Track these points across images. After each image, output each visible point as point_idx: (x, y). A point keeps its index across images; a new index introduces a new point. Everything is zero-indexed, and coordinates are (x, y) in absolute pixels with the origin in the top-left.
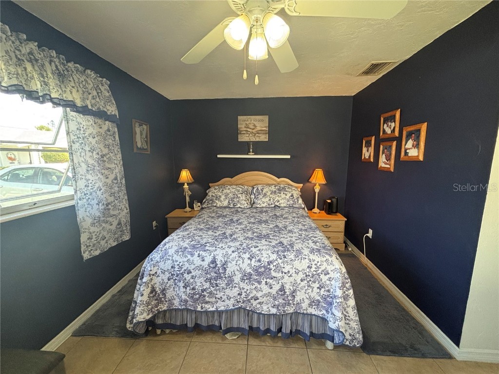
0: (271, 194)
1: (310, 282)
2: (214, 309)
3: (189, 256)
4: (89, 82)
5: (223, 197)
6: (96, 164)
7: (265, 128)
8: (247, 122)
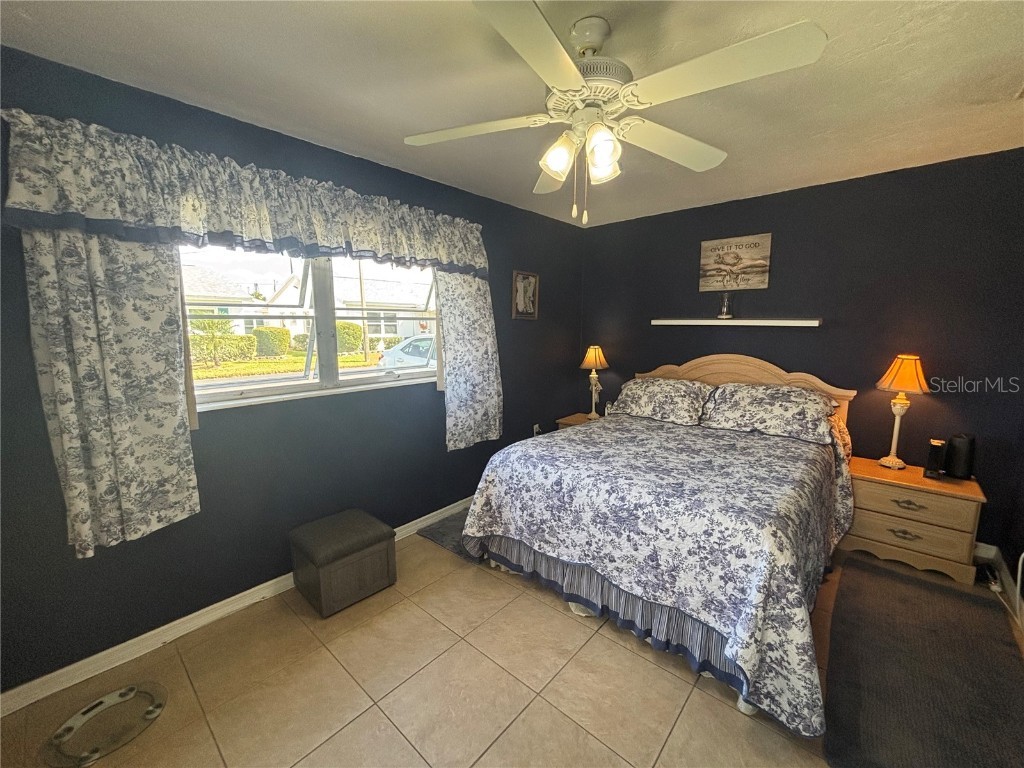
0: (751, 403)
1: (707, 562)
2: (554, 555)
3: (531, 468)
4: (457, 233)
5: (645, 399)
6: (466, 332)
7: (762, 261)
8: (721, 252)
